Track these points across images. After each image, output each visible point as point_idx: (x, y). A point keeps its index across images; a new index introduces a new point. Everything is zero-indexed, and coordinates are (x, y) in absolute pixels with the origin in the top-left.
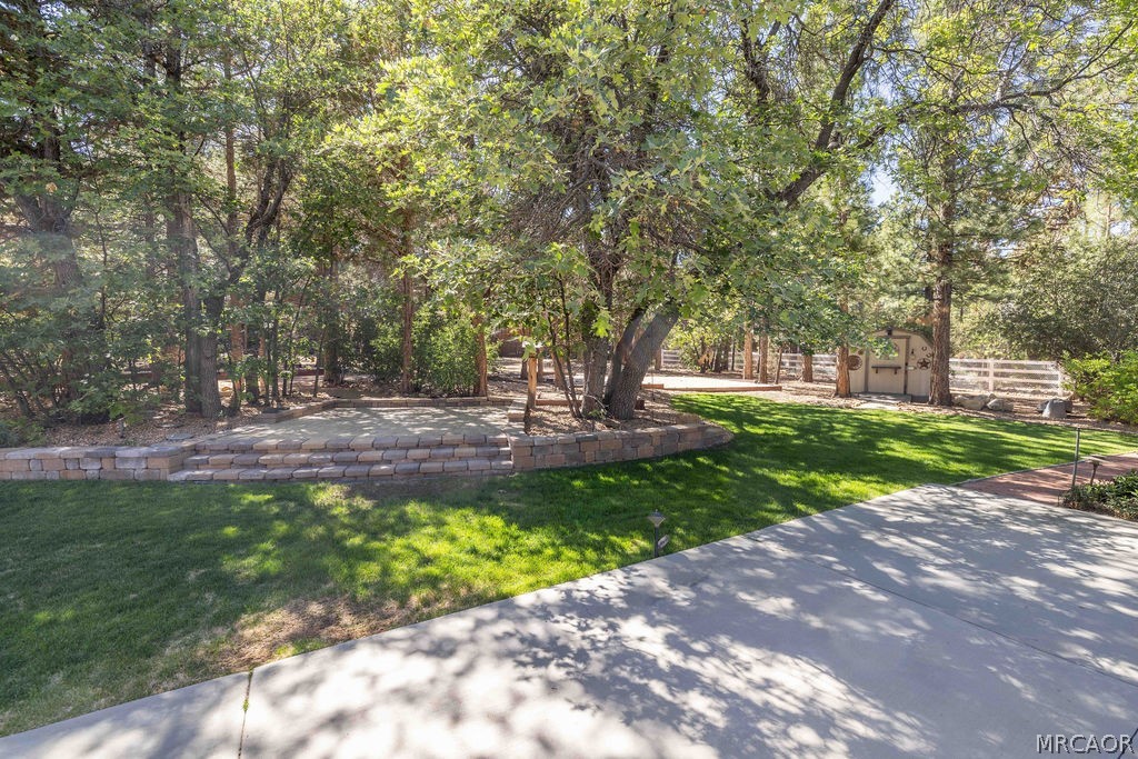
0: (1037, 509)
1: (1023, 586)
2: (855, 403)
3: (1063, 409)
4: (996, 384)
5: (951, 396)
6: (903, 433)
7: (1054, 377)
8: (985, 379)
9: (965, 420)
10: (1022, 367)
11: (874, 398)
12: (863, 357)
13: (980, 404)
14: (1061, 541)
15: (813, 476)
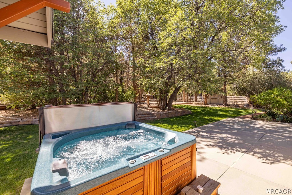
0: (247, 120)
1: (248, 127)
2: (209, 106)
3: (248, 106)
4: (234, 101)
5: (227, 104)
6: (221, 110)
7: (245, 100)
8: (232, 100)
9: (231, 108)
10: (238, 98)
11: (212, 105)
12: (209, 96)
13: (233, 105)
14: (252, 123)
15: (211, 117)
